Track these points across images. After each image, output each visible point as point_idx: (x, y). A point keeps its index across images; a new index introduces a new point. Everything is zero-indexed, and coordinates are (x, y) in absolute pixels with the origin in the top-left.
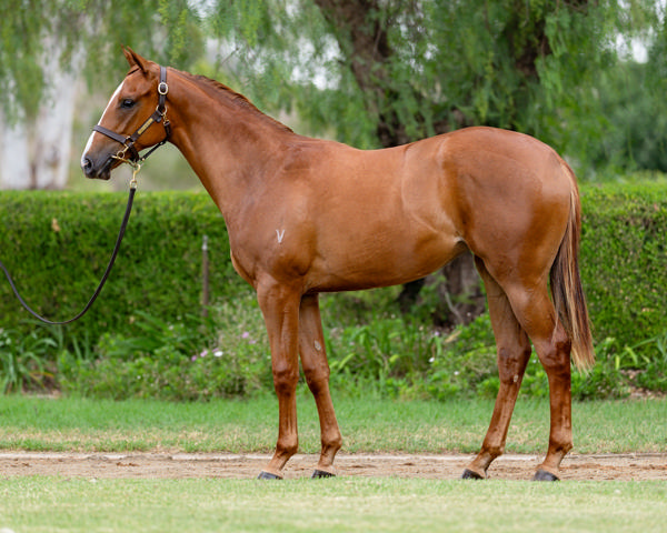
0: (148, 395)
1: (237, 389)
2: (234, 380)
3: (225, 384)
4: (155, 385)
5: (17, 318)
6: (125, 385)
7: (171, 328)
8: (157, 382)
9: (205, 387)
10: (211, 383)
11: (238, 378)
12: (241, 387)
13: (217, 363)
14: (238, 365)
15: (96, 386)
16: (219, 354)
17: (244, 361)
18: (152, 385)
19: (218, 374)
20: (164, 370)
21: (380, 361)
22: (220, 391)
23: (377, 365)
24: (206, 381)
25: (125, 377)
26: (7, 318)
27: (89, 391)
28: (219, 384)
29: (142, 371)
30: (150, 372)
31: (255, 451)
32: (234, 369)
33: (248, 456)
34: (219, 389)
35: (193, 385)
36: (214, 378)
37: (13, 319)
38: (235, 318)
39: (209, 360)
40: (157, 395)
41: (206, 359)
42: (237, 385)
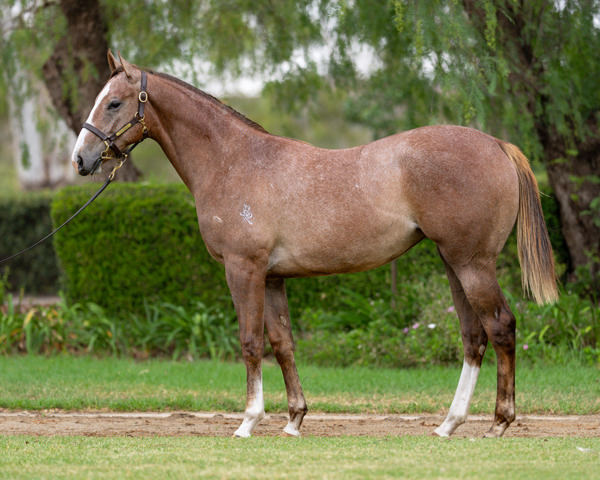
0: (366, 363)
1: (450, 357)
2: (447, 349)
3: (440, 353)
4: (373, 354)
5: (215, 296)
6: (344, 354)
7: (373, 303)
8: (374, 350)
9: (422, 355)
10: (428, 352)
11: (451, 347)
12: (454, 355)
13: (430, 334)
14: (449, 336)
15: (316, 355)
16: (432, 326)
17: (453, 333)
18: (371, 354)
19: (433, 343)
20: (380, 341)
21: (571, 332)
22: (436, 359)
23: (569, 336)
24: (422, 350)
25: (342, 347)
26: (205, 295)
27: (309, 359)
28: (434, 353)
29: (358, 341)
30: (365, 342)
31: (532, 412)
32: (446, 339)
33: (529, 417)
34: (435, 357)
35: (411, 353)
36: (429, 348)
37: (210, 296)
38: (432, 295)
39: (423, 331)
40: (377, 362)
41: (419, 331)
42: (450, 353)
